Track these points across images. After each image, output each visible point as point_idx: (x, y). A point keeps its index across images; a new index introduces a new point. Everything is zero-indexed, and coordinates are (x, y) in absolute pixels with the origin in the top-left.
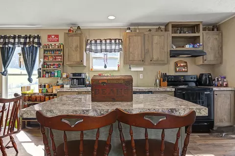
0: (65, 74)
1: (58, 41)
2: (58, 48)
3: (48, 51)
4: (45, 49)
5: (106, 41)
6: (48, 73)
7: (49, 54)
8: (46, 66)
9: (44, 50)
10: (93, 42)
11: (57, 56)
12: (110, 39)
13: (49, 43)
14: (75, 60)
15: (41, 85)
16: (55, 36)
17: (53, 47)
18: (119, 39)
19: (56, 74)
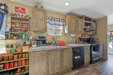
0: (32, 37)
1: (24, 13)
2: (25, 18)
3: (15, 18)
4: (13, 16)
5: (57, 19)
6: (16, 36)
7: (16, 21)
8: (13, 30)
9: (12, 18)
10: (50, 18)
11: (24, 24)
12: (59, 19)
13: (17, 13)
14: (41, 28)
15: (8, 46)
16: (22, 9)
17: (20, 16)
18: (63, 20)
19: (24, 37)
